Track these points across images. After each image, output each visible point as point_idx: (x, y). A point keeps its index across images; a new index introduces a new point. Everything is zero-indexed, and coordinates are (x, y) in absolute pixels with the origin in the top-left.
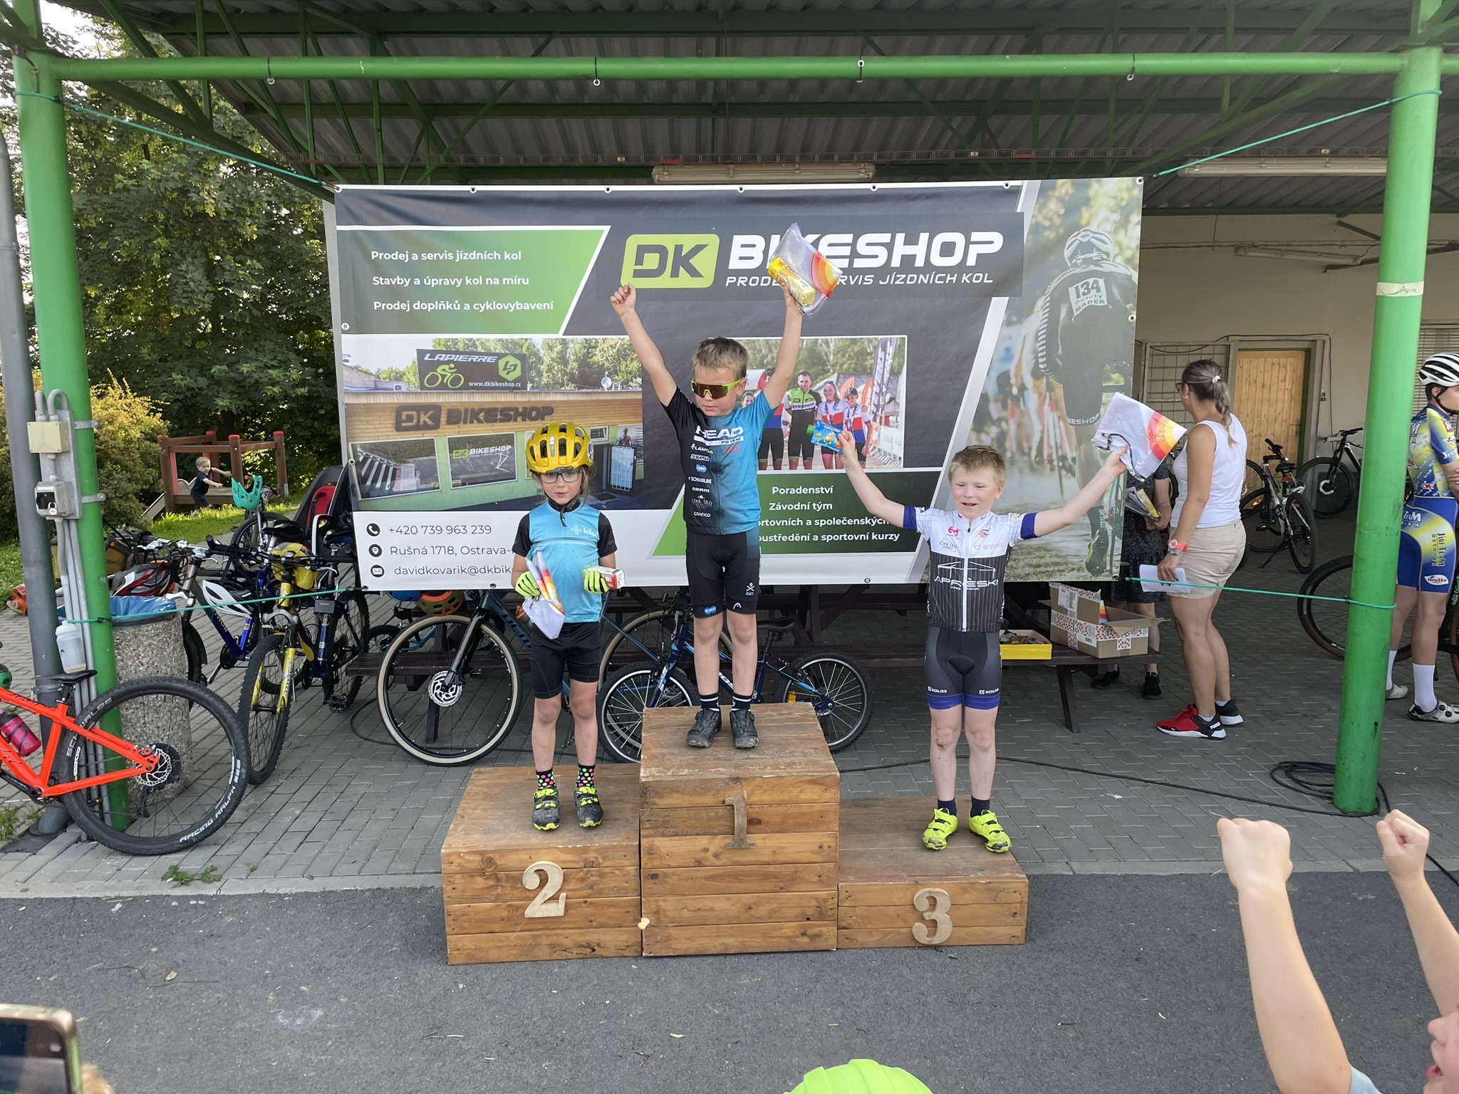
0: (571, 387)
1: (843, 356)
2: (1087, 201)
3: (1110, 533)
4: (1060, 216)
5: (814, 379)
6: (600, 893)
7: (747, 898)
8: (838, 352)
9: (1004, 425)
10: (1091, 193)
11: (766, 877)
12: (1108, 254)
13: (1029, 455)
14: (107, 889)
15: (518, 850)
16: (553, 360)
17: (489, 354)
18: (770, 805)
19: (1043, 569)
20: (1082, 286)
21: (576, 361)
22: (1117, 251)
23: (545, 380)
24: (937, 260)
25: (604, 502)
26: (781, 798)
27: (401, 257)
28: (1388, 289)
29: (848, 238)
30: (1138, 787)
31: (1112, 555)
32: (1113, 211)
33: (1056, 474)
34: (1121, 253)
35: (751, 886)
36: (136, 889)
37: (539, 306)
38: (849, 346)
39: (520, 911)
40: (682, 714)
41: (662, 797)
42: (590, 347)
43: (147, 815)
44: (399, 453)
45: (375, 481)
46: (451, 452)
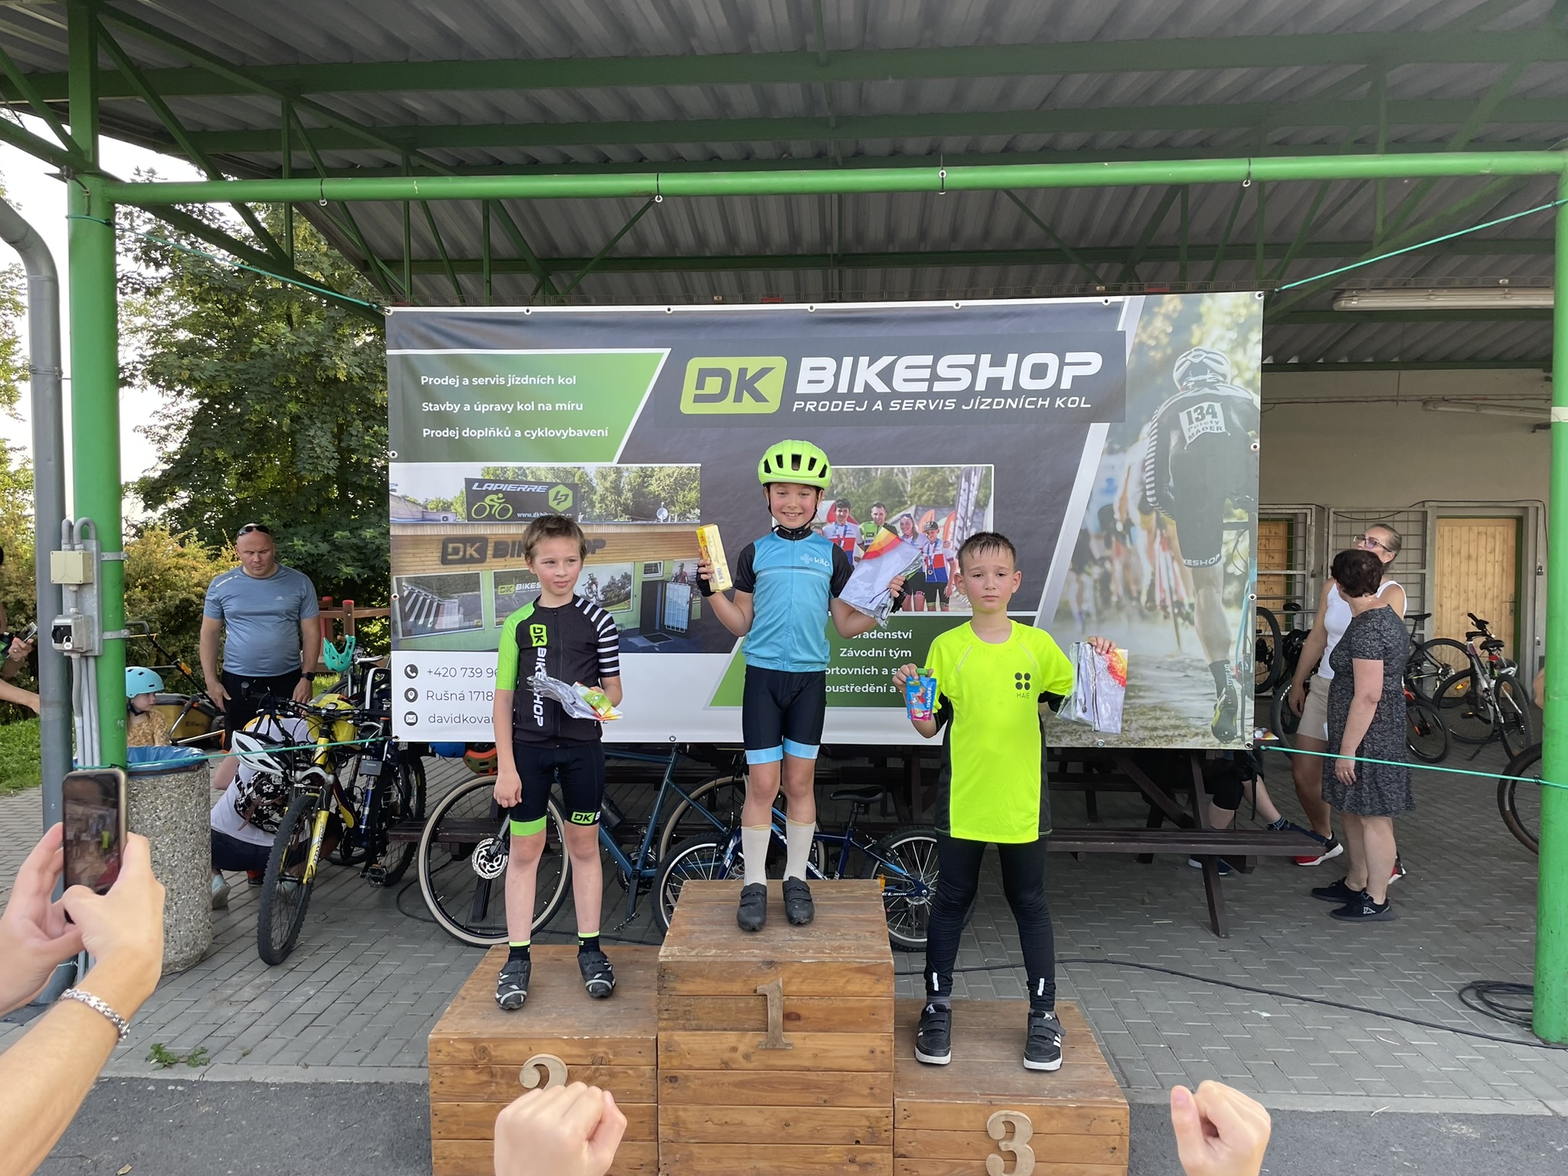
0: (625, 518)
1: (922, 486)
2: (1198, 318)
3: (1238, 692)
4: (1168, 335)
5: (890, 511)
7: (784, 1112)
8: (917, 482)
9: (1108, 565)
10: (1203, 309)
11: (807, 1086)
12: (1224, 376)
13: (1138, 599)
15: (515, 1039)
16: (606, 489)
17: (539, 483)
18: (811, 997)
19: (1161, 733)
20: (1195, 411)
21: (630, 490)
22: (1235, 372)
23: (597, 511)
24: (1026, 383)
25: (656, 644)
26: (824, 988)
27: (452, 381)
29: (928, 360)
30: (1293, 1005)
31: (1242, 719)
32: (1229, 329)
33: (1171, 621)
34: (1240, 374)
35: (788, 1097)
36: (115, 1069)
37: (593, 433)
38: (929, 476)
40: (727, 888)
41: (683, 981)
42: (646, 476)
44: (443, 587)
45: (418, 617)
46: (496, 587)
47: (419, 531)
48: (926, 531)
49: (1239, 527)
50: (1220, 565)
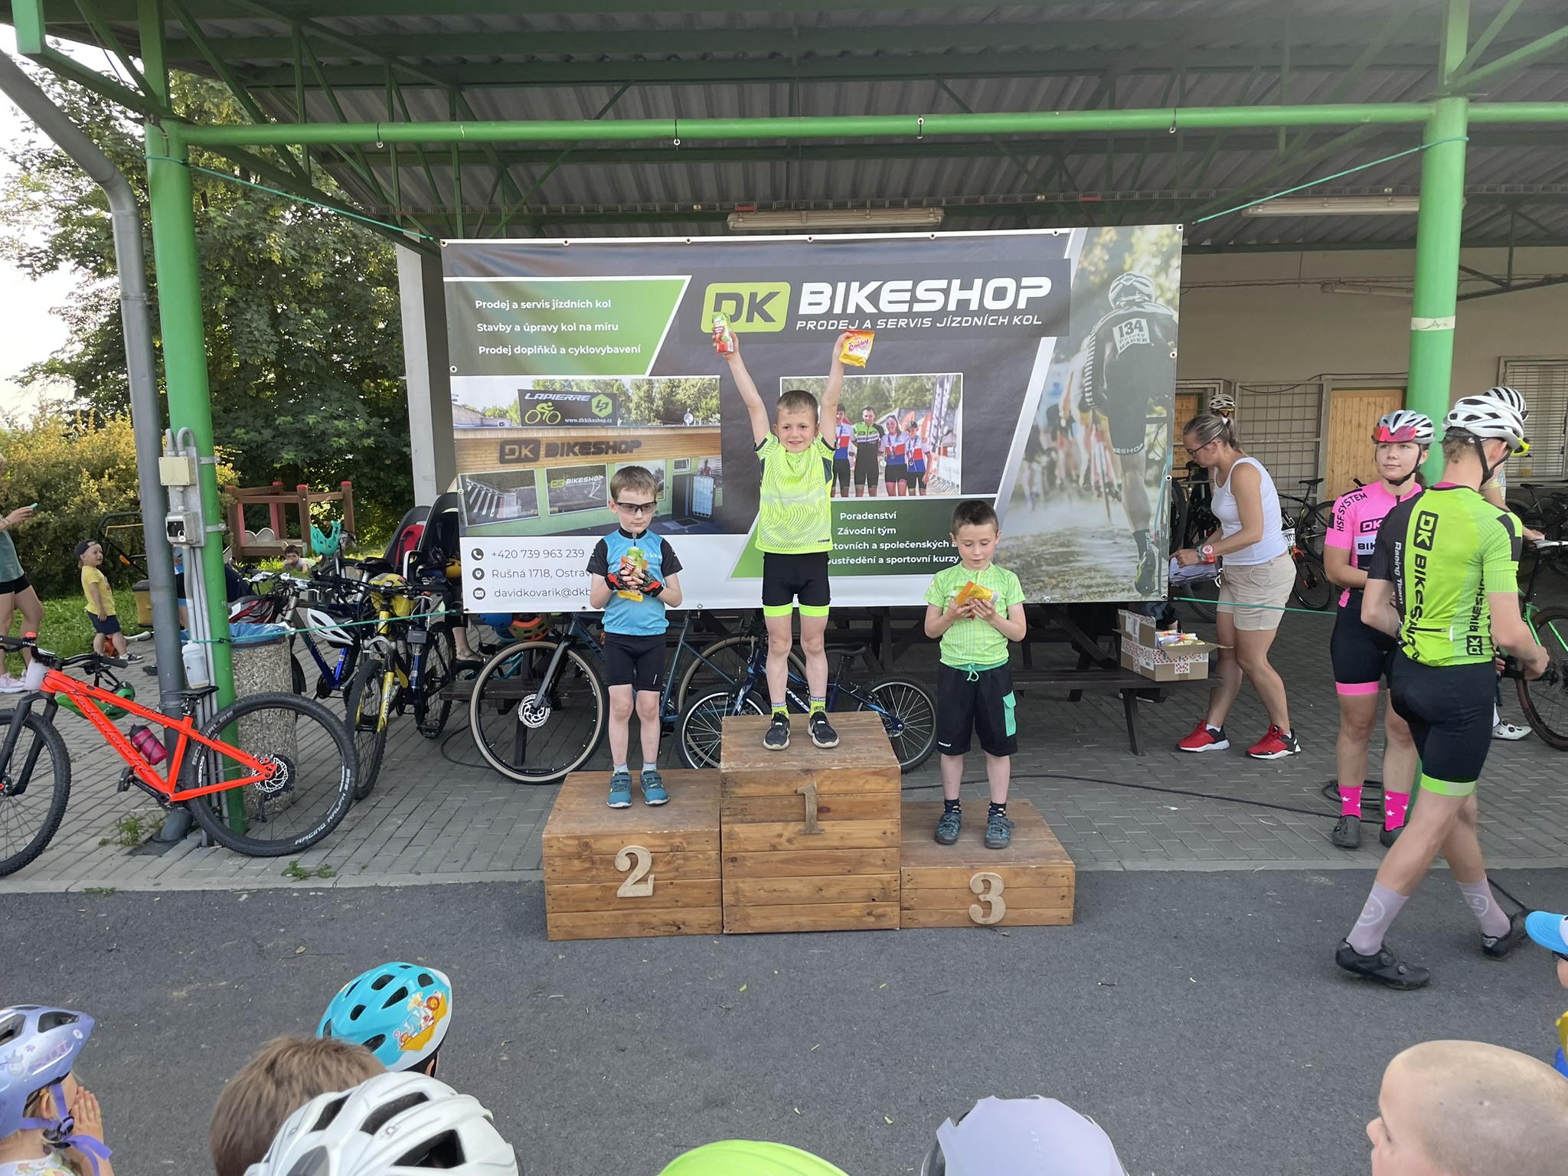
0: (657, 423)
1: (904, 392)
2: (1130, 248)
3: (1156, 555)
4: (1105, 262)
5: (878, 414)
6: (685, 875)
7: (818, 880)
8: (900, 389)
9: (1053, 454)
10: (1134, 240)
11: (835, 860)
12: (1150, 296)
13: (1077, 482)
14: (233, 883)
15: (611, 835)
16: (641, 398)
17: (583, 393)
18: (838, 794)
19: (1095, 589)
20: (1126, 326)
21: (661, 399)
22: (1159, 293)
23: (633, 417)
24: (990, 304)
25: (685, 528)
26: (848, 788)
27: (503, 305)
28: (1421, 324)
29: (908, 284)
30: (1196, 800)
31: (1159, 576)
32: (1154, 256)
33: (1103, 500)
35: (822, 869)
36: (260, 882)
37: (627, 350)
38: (910, 383)
39: (613, 891)
41: (740, 786)
42: (673, 386)
43: (264, 820)
44: (502, 483)
45: (481, 508)
46: (549, 482)
47: (479, 435)
48: (908, 430)
49: (1159, 421)
50: (1143, 452)
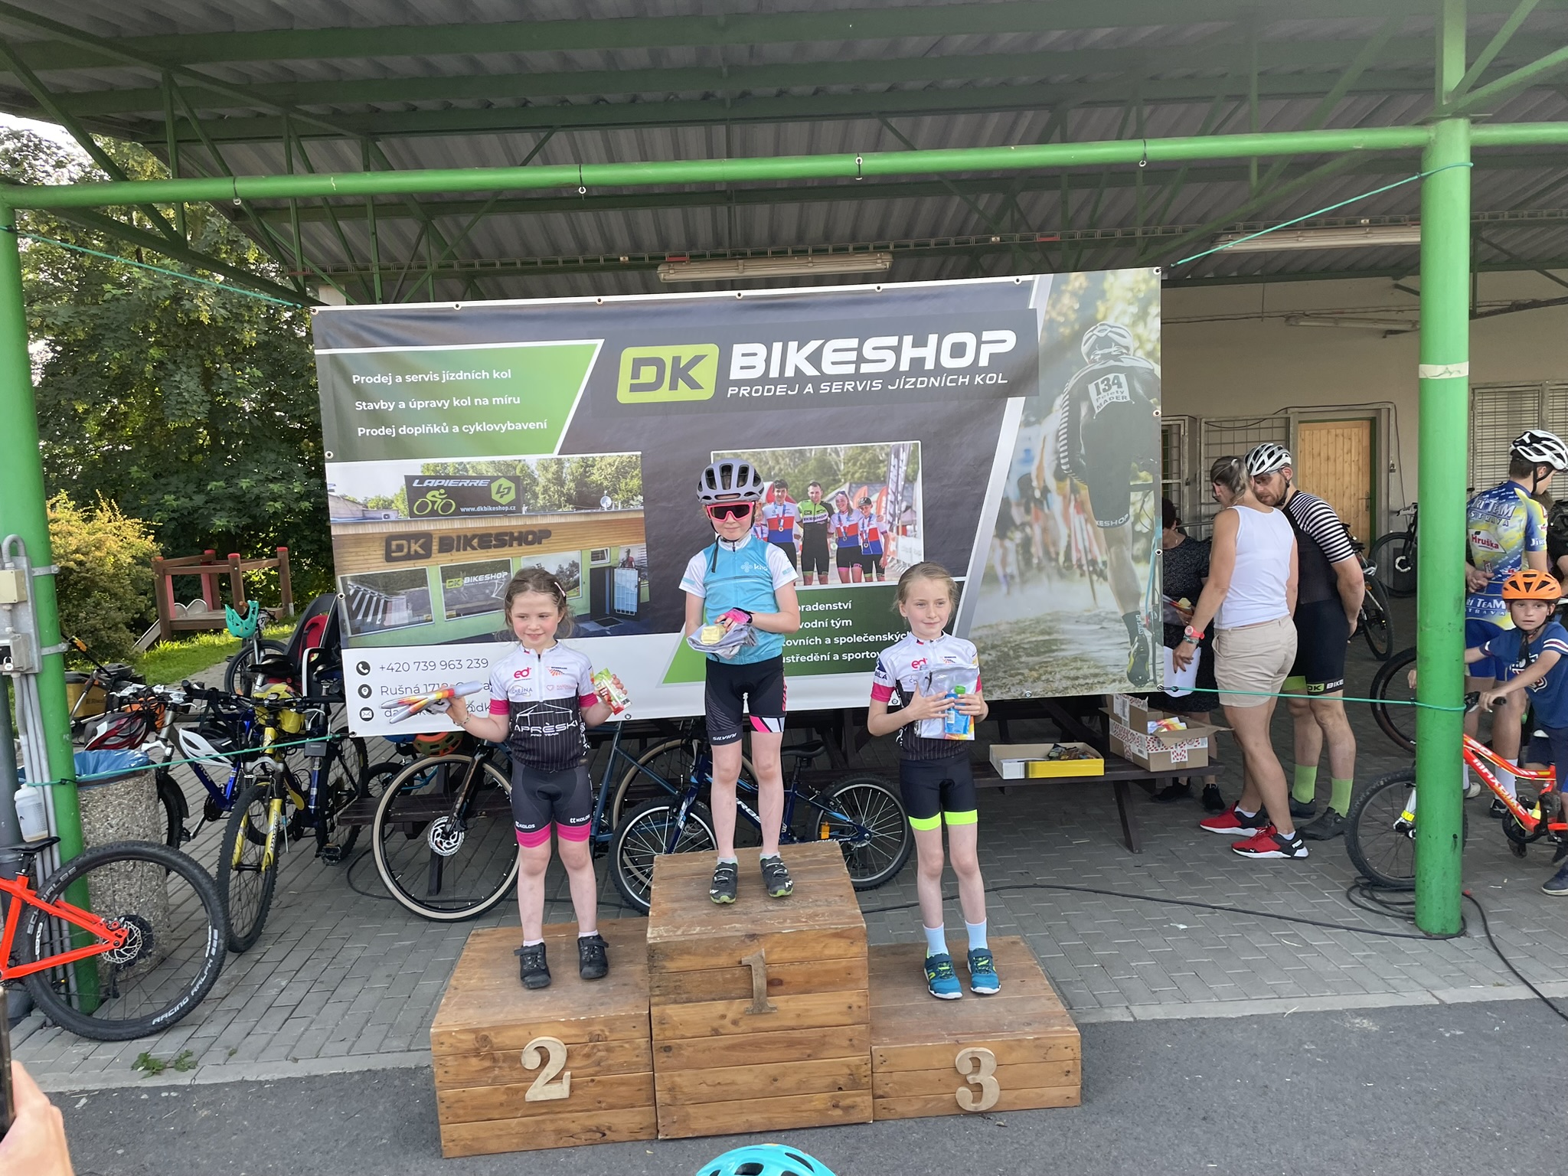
0: (569, 508)
1: (854, 464)
2: (1102, 295)
3: (1149, 640)
4: (1075, 311)
5: (825, 489)
6: (609, 1070)
7: (771, 1069)
8: (849, 461)
9: (1028, 530)
10: (1106, 285)
11: (791, 1044)
12: (1127, 348)
13: (1057, 560)
14: (71, 1081)
15: (515, 1026)
16: (549, 480)
17: (480, 477)
18: (792, 963)
19: (1082, 681)
20: (1102, 382)
21: (573, 481)
22: (1137, 344)
23: (541, 502)
24: (947, 362)
25: (608, 628)
26: (804, 954)
27: (384, 379)
28: (1431, 371)
29: (853, 343)
30: (1204, 914)
31: (1154, 664)
32: (1130, 304)
33: (1087, 579)
34: (1141, 346)
35: (775, 1055)
36: (104, 1080)
37: (531, 426)
38: (860, 454)
39: (521, 1093)
40: (698, 860)
41: (672, 959)
42: (587, 466)
43: (116, 996)
44: (390, 584)
45: (366, 615)
46: (444, 581)
47: (360, 530)
48: (861, 507)
49: (1145, 488)
50: (1129, 524)
